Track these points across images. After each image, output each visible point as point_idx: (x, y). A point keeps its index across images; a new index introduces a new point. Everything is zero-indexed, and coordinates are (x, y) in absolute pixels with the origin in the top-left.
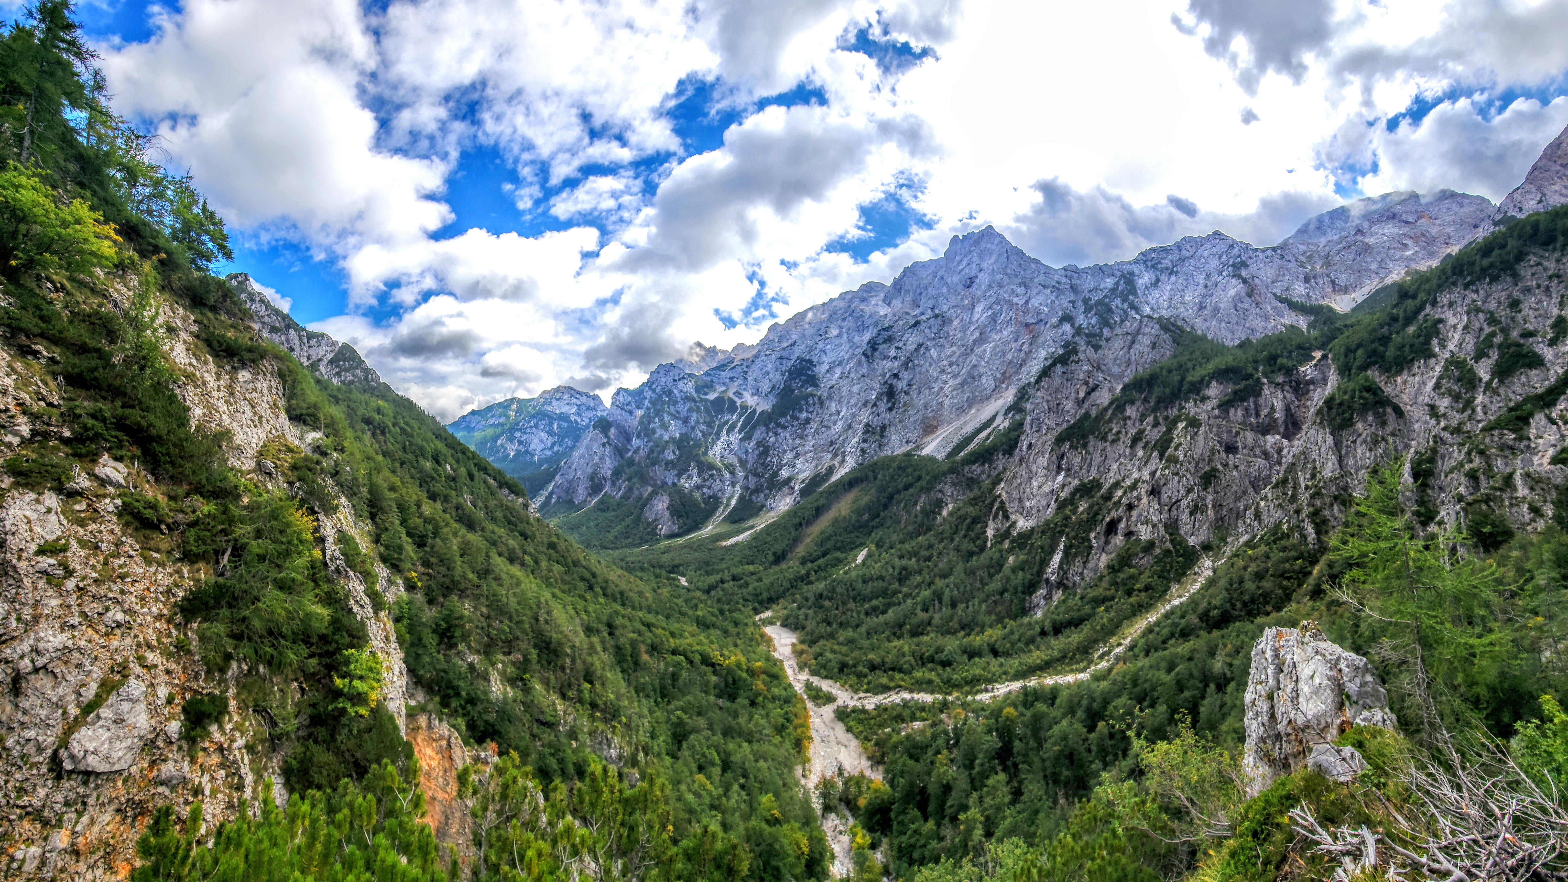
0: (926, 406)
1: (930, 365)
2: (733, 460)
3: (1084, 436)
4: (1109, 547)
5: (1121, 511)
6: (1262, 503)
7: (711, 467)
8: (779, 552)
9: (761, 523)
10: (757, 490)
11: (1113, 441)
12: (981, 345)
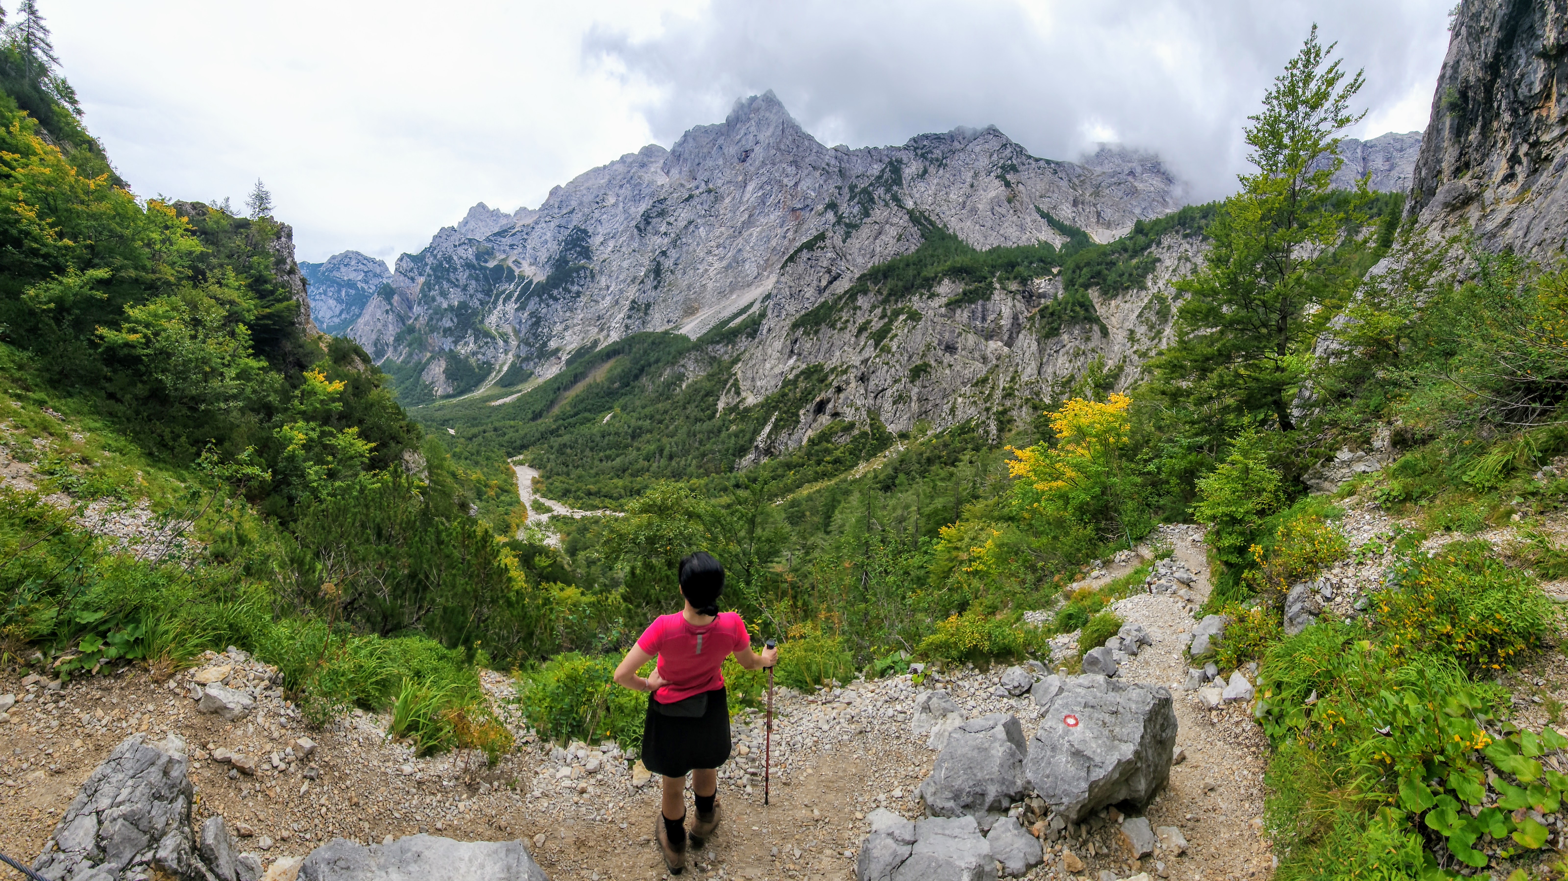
0: (689, 287)
1: (698, 245)
2: (508, 329)
3: (818, 324)
4: (817, 423)
5: (831, 393)
6: (960, 400)
7: (487, 334)
8: (538, 411)
9: (527, 387)
10: (527, 359)
11: (841, 329)
12: (748, 229)
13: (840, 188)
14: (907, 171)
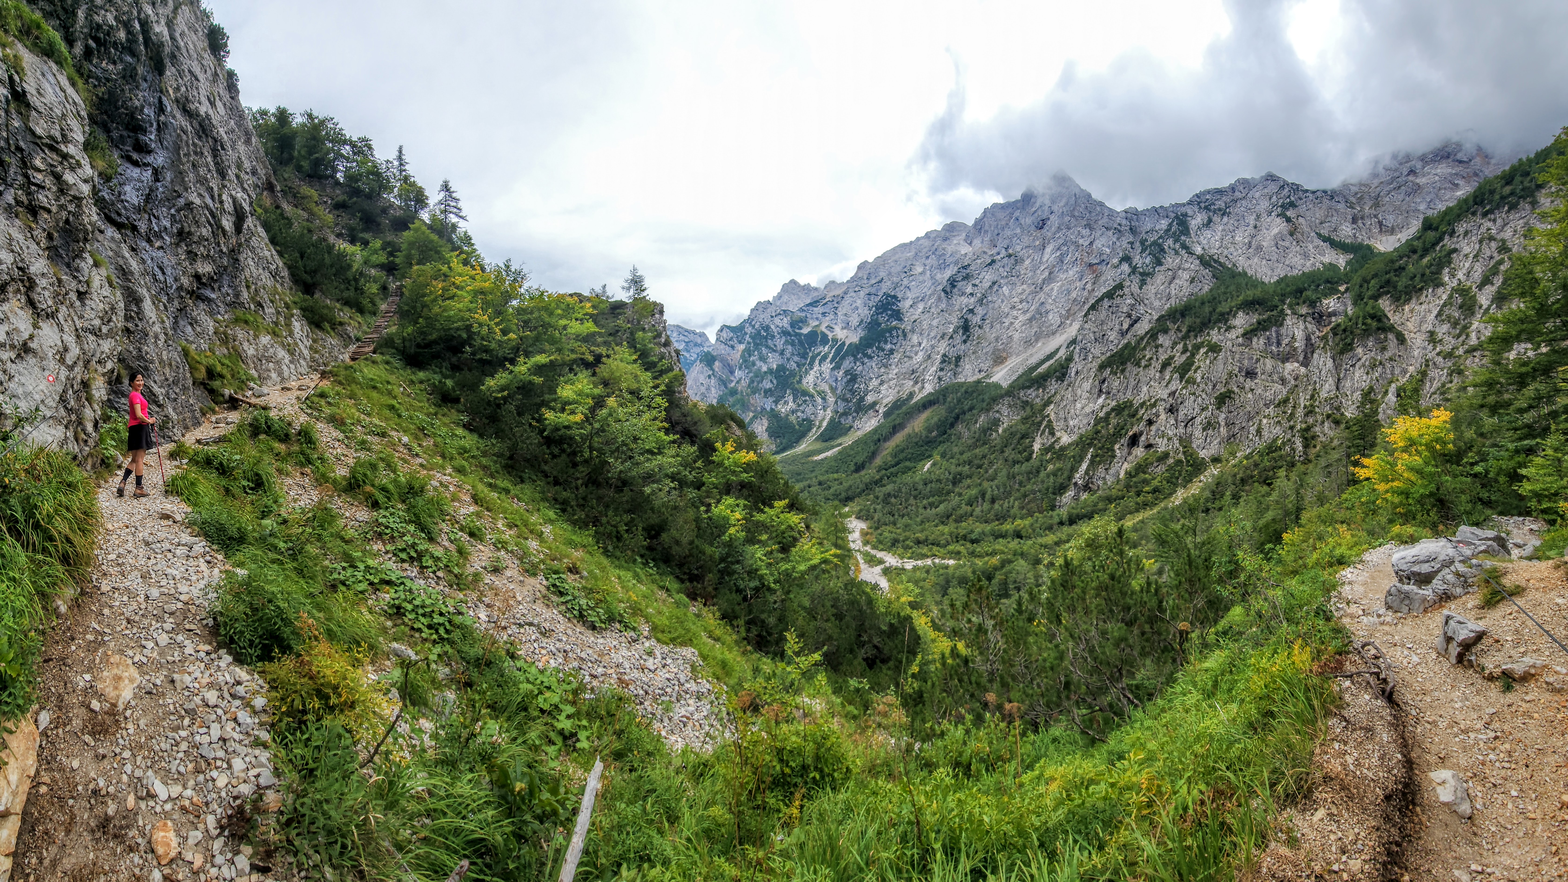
0: (997, 339)
1: (1003, 301)
2: (825, 387)
3: (1123, 363)
4: (1130, 458)
5: (1142, 426)
6: (1265, 421)
7: (805, 393)
8: (860, 463)
9: (848, 440)
10: (846, 413)
11: (1146, 366)
12: (1049, 284)
13: (1132, 243)
14: (1193, 222)
